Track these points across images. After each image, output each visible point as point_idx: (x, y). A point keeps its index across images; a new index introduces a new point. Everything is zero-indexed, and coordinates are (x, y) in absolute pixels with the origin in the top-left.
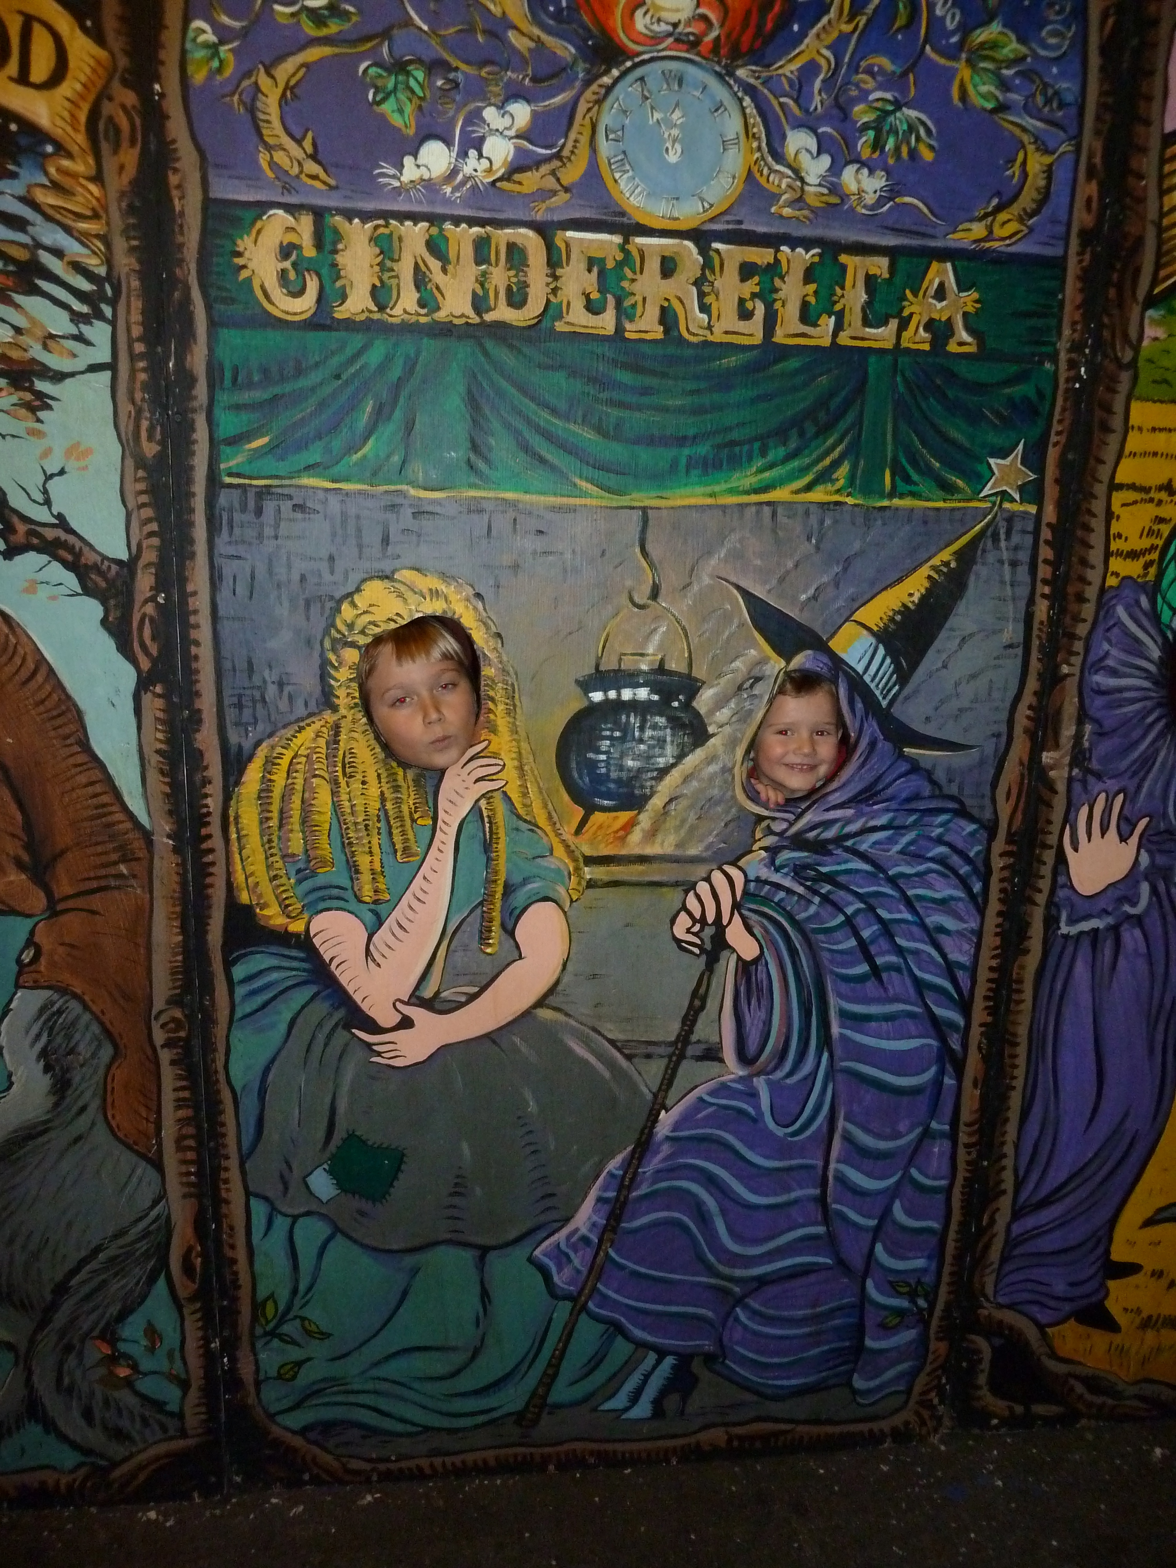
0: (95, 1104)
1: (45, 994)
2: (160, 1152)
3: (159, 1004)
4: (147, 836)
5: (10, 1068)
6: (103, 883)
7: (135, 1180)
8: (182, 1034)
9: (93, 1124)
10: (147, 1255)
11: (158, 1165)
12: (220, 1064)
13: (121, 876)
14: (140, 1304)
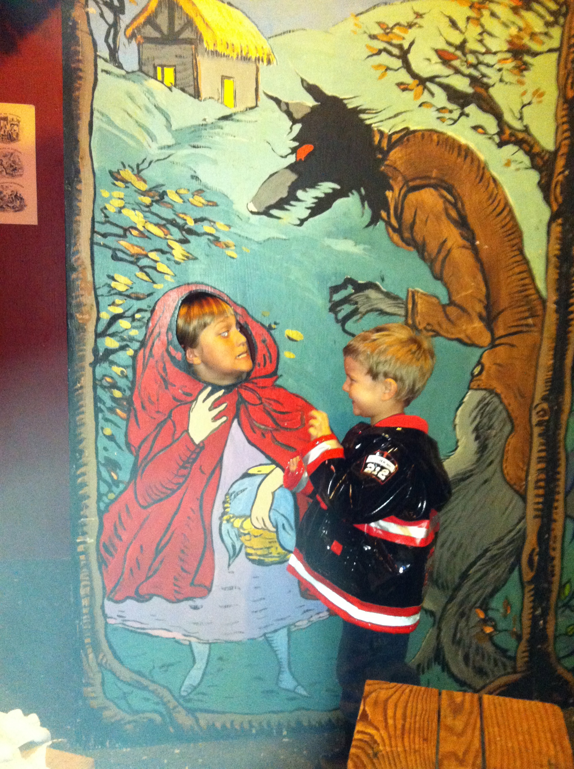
0: (497, 461)
1: (482, 393)
2: (526, 490)
3: (537, 401)
4: (543, 302)
5: (459, 437)
6: (520, 329)
7: (510, 507)
8: (546, 418)
9: (495, 471)
10: (510, 555)
11: (524, 498)
12: (562, 436)
13: (527, 325)
14: (503, 586)
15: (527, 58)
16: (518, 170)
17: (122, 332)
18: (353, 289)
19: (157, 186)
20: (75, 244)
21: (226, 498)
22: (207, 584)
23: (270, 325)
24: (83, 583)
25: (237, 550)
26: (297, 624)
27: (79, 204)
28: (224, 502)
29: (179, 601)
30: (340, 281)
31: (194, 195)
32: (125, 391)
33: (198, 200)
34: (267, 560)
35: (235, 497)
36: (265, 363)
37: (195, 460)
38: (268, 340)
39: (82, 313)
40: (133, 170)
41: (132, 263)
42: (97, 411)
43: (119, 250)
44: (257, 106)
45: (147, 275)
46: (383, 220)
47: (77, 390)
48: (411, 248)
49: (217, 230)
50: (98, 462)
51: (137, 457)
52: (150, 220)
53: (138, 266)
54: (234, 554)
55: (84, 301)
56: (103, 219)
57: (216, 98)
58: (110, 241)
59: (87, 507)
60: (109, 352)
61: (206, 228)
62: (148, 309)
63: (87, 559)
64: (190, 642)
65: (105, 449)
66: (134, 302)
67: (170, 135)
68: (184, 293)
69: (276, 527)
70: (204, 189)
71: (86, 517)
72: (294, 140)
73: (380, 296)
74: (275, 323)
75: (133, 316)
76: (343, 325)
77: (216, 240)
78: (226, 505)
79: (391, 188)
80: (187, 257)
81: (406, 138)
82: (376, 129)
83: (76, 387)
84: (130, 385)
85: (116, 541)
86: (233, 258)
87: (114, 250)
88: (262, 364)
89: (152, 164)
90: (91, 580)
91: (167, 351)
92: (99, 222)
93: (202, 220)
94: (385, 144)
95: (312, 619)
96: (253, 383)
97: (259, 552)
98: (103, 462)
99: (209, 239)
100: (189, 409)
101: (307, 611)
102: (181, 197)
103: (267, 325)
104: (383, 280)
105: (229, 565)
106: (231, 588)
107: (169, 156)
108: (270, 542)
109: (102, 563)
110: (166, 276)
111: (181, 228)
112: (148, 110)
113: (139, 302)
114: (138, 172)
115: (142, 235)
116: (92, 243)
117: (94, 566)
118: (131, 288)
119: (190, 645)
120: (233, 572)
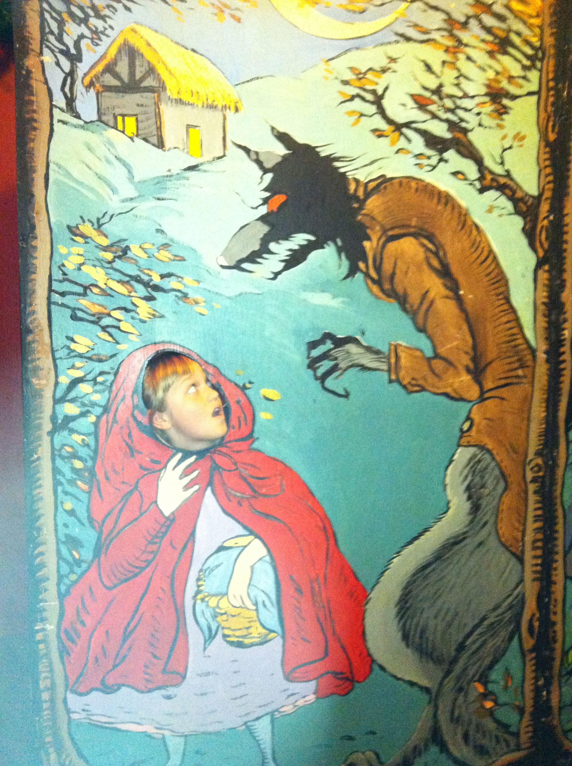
0: (491, 522)
1: (472, 450)
2: (523, 552)
3: (531, 456)
4: (533, 352)
5: (450, 498)
6: (509, 381)
7: (508, 570)
8: (541, 474)
9: (490, 534)
10: (510, 621)
11: (521, 560)
12: (558, 492)
13: (518, 377)
14: (503, 655)
15: (506, 102)
16: (500, 216)
17: (82, 398)
18: (333, 344)
19: (119, 241)
20: (31, 305)
21: (199, 576)
22: (181, 670)
23: (244, 385)
24: (43, 675)
25: (213, 632)
26: (281, 710)
27: (34, 261)
28: (198, 580)
29: (150, 691)
30: (317, 337)
31: (160, 250)
32: (86, 461)
33: (164, 255)
34: (247, 641)
35: (210, 573)
36: (240, 424)
37: (165, 533)
38: (243, 400)
39: (39, 379)
40: (93, 225)
41: (93, 322)
42: (56, 483)
43: (79, 309)
44: (224, 156)
45: (111, 335)
46: (361, 271)
47: (34, 461)
48: (392, 300)
49: (185, 285)
50: (58, 540)
51: (101, 533)
52: (113, 277)
53: (100, 326)
54: (211, 636)
55: (41, 365)
56: (61, 277)
57: (181, 148)
58: (68, 300)
59: (46, 590)
60: (69, 419)
61: (172, 283)
62: (111, 371)
63: (47, 648)
64: (163, 735)
65: (66, 526)
66: (97, 364)
67: (132, 187)
68: (151, 353)
69: (256, 604)
70: (171, 243)
71: (46, 602)
72: (266, 190)
73: (361, 350)
74: (250, 383)
75: (94, 380)
76: (323, 382)
77: (185, 296)
78: (200, 583)
79: (369, 239)
80: (154, 315)
81: (383, 186)
82: (350, 177)
83: (32, 459)
84: (91, 454)
85: (79, 626)
86: (203, 315)
87: (74, 309)
88: (237, 426)
89: (114, 217)
90: (51, 671)
91: (133, 415)
92: (56, 280)
93: (169, 275)
94: (361, 193)
95: (297, 704)
96: (227, 447)
97: (238, 633)
98: (64, 539)
99: (176, 296)
100: (158, 479)
101: (293, 694)
102: (146, 252)
103: (241, 385)
104: (363, 333)
105: (205, 649)
106: (208, 674)
107: (132, 210)
108: (250, 622)
109: (64, 652)
110: (130, 336)
111: (146, 285)
112: (108, 161)
113: (101, 364)
114: (99, 226)
115: (104, 293)
116: (50, 303)
117: (55, 655)
118: (93, 349)
119: (164, 738)
120: (209, 656)
